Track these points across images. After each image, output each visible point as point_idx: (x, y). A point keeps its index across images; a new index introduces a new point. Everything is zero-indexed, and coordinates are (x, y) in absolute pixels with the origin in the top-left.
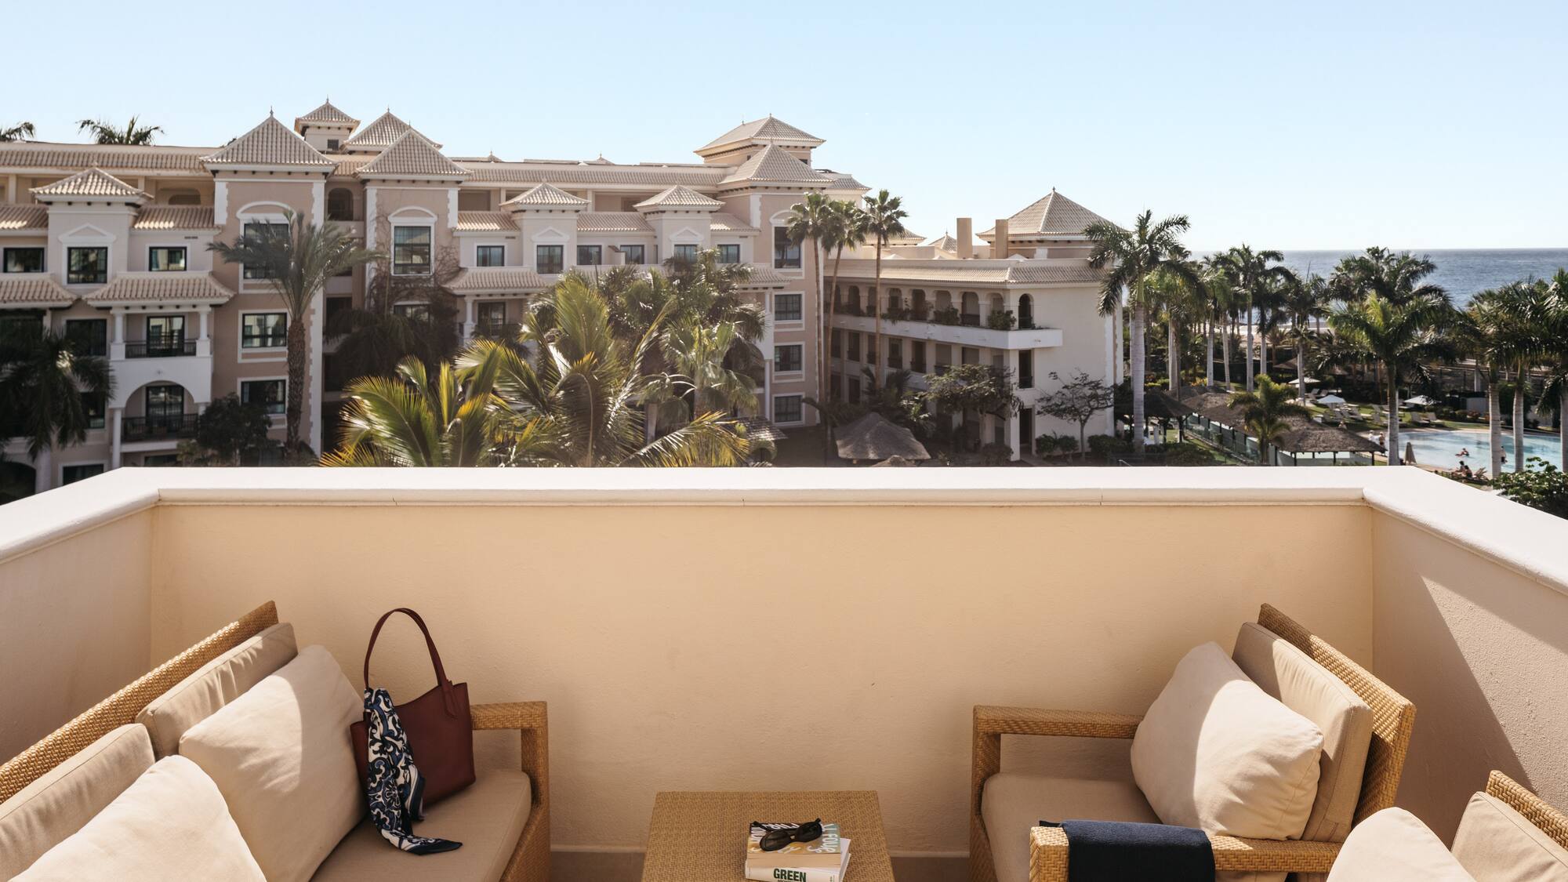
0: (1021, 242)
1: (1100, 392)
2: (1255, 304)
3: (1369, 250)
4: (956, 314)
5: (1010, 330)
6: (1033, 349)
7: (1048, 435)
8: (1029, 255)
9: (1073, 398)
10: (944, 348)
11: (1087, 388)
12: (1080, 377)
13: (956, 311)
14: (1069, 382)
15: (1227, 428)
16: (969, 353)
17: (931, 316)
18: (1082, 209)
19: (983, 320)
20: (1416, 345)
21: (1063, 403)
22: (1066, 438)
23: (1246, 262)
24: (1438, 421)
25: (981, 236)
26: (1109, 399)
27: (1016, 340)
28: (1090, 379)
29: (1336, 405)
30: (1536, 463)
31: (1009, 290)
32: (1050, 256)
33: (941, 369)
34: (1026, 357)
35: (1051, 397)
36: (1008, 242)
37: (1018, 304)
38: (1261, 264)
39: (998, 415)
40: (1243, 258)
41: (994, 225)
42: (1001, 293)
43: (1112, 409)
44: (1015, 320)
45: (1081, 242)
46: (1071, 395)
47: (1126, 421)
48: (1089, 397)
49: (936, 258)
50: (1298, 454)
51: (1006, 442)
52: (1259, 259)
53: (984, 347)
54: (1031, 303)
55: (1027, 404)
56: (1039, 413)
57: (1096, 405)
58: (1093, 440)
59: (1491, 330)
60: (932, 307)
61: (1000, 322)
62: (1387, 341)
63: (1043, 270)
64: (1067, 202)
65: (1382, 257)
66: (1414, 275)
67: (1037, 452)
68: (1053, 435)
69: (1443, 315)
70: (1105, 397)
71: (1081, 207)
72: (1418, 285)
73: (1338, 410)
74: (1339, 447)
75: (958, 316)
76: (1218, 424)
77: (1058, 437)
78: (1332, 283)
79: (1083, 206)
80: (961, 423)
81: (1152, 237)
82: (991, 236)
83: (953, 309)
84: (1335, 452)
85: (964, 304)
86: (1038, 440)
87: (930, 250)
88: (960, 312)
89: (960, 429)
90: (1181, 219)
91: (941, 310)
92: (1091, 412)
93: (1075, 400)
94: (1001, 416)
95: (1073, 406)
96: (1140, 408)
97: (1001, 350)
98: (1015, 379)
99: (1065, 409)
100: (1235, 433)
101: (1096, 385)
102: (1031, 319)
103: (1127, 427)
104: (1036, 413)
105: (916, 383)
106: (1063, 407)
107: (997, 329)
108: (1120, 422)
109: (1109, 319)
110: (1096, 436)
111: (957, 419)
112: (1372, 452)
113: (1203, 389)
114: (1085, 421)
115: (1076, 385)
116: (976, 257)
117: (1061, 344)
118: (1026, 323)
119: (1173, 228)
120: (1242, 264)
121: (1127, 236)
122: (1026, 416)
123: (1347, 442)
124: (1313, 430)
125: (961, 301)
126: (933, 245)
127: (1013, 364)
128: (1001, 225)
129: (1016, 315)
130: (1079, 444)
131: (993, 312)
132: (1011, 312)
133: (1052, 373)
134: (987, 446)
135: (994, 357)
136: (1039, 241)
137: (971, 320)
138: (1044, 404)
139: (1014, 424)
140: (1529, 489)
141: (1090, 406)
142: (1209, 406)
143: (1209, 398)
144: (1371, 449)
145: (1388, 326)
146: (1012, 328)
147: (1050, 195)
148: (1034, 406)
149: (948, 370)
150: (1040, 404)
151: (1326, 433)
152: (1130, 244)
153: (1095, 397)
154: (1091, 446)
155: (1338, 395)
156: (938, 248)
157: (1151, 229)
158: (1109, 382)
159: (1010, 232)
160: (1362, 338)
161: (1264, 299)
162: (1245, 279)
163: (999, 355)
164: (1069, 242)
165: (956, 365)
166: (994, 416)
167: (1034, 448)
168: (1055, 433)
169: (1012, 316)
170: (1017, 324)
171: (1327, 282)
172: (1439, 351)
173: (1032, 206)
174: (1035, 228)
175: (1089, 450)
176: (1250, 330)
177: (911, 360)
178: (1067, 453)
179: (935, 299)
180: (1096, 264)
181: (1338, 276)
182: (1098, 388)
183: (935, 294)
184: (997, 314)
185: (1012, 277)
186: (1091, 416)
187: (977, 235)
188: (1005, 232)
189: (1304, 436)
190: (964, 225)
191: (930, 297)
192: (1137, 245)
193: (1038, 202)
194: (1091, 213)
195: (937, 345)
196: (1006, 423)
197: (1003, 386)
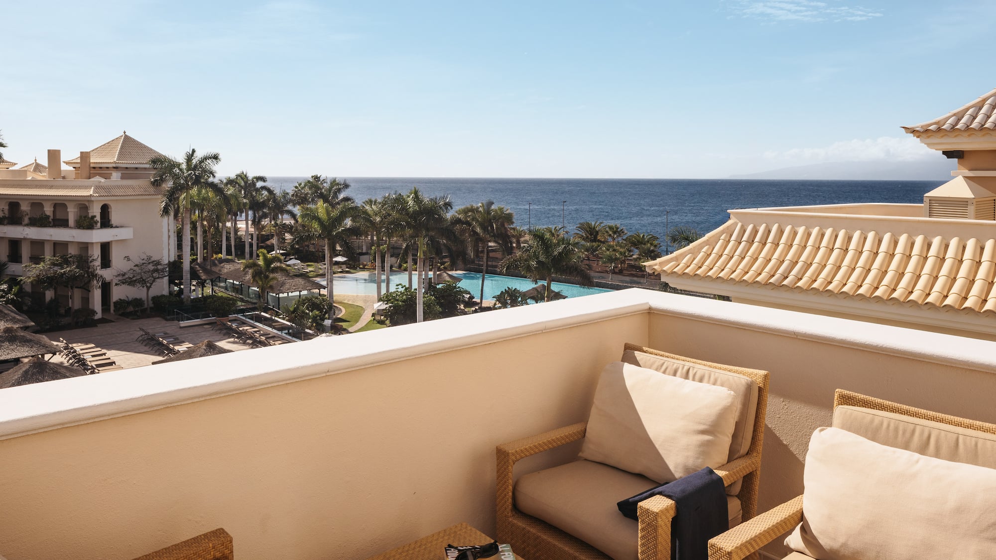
0: (101, 168)
1: (159, 267)
2: (250, 208)
3: (312, 177)
4: (49, 219)
5: (93, 229)
6: (111, 241)
7: (122, 298)
8: (107, 177)
9: (141, 273)
10: (38, 244)
11: (151, 265)
12: (146, 258)
13: (48, 217)
14: (138, 261)
15: (238, 283)
16: (59, 246)
17: (26, 220)
18: (145, 147)
19: (71, 222)
20: (343, 229)
21: (134, 277)
22: (136, 299)
23: (246, 183)
24: (347, 269)
25: (67, 163)
26: (166, 272)
27: (98, 236)
28: (153, 259)
29: (294, 265)
30: (400, 287)
31: (93, 201)
32: (122, 178)
33: (36, 259)
34: (105, 248)
35: (125, 273)
36: (90, 168)
37: (100, 211)
38: (254, 184)
39: (85, 289)
40: (243, 180)
41: (79, 155)
42: (87, 204)
43: (167, 278)
44: (98, 221)
45: (145, 168)
46: (140, 271)
47: (176, 285)
48: (152, 271)
49: (29, 178)
50: (280, 294)
51: (91, 307)
52: (253, 181)
53: (72, 242)
54: (109, 210)
55: (108, 279)
56: (116, 284)
57: (157, 276)
58: (156, 299)
59: (378, 219)
60: (27, 214)
61: (86, 223)
62: (329, 227)
63: (119, 187)
64: (134, 141)
65: (319, 180)
66: (339, 190)
67: (114, 311)
68: (126, 299)
69: (355, 213)
70: (163, 270)
71: (145, 145)
72: (341, 196)
73: (296, 267)
74: (302, 288)
75: (50, 220)
76: (231, 281)
77: (130, 299)
78: (293, 195)
79: (146, 145)
80: (53, 298)
81: (196, 166)
82: (78, 163)
83: (46, 215)
84: (300, 291)
85: (54, 212)
86: (116, 303)
87: (23, 172)
88: (52, 217)
89: (51, 301)
90: (215, 155)
91: (35, 216)
92: (154, 281)
93: (142, 274)
94: (86, 289)
95: (141, 278)
96: (186, 275)
97: (87, 243)
98: (98, 263)
99: (136, 280)
100: (243, 286)
101: (158, 263)
102: (109, 221)
103: (176, 288)
104: (114, 284)
105: (14, 271)
106: (134, 279)
107: (84, 229)
108: (172, 285)
109: (166, 219)
110: (157, 296)
111: (49, 295)
112: (319, 289)
113: (221, 261)
114: (150, 287)
115: (143, 264)
116: (64, 178)
117: (132, 237)
118: (106, 223)
119: (209, 161)
120: (243, 184)
121: (178, 165)
122: (106, 288)
123: (307, 285)
124: (288, 280)
125: (52, 209)
126: (26, 169)
127: (96, 253)
128: (84, 156)
129: (98, 218)
130: (146, 302)
131: (81, 217)
132: (95, 216)
133: (126, 257)
134: (77, 311)
135: (80, 248)
136: (114, 168)
137: (62, 223)
138: (120, 278)
139: (97, 294)
140: (398, 300)
141: (153, 277)
142: (226, 270)
143: (225, 265)
144: (318, 288)
145: (329, 219)
146: (95, 228)
147: (122, 136)
148: (112, 280)
149: (43, 260)
150: (117, 278)
151: (295, 281)
152: (181, 170)
153: (157, 270)
154: (154, 303)
155: (296, 259)
156: (30, 171)
157: (194, 162)
158: (165, 261)
159: (92, 161)
160: (316, 225)
161: (256, 206)
162: (245, 193)
163: (85, 247)
164: (137, 168)
165: (48, 256)
166: (80, 289)
167: (112, 308)
168: (128, 297)
169: (95, 219)
170: (99, 224)
171: (290, 194)
172: (354, 231)
173: (108, 143)
174: (111, 159)
175: (152, 305)
176: (247, 224)
177: (8, 254)
178: (137, 309)
179: (29, 208)
180: (156, 184)
181: (296, 191)
182: (159, 265)
183: (30, 205)
184: (83, 218)
185: (94, 192)
186: (154, 284)
187: (63, 162)
188: (88, 161)
189: (283, 284)
190: (54, 156)
191: (25, 207)
192: (185, 171)
193: (113, 141)
194: (151, 150)
195: (31, 242)
196: (90, 294)
197: (89, 268)
